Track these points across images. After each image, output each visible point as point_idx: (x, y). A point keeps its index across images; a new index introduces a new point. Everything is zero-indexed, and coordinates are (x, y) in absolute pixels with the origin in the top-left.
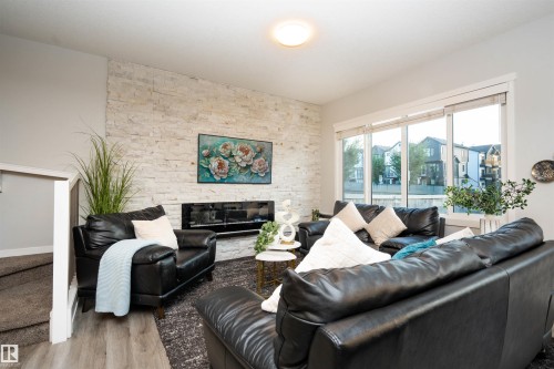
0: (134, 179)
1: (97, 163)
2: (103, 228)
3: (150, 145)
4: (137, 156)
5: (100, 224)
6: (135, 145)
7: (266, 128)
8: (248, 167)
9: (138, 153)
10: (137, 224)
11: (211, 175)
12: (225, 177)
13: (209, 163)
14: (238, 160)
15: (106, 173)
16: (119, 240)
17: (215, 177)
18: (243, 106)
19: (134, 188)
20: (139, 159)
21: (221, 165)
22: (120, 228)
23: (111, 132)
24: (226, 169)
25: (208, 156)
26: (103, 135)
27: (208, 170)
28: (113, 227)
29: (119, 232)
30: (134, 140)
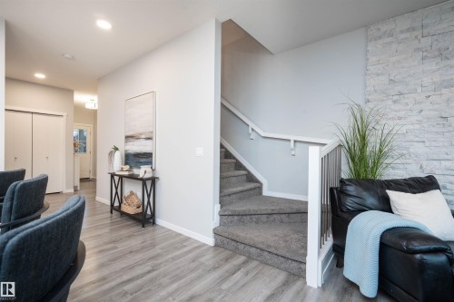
0: (394, 143)
1: (354, 129)
2: (354, 193)
3: (417, 103)
4: (400, 118)
5: (351, 189)
6: (397, 107)
9: (401, 114)
10: (393, 195)
15: (363, 138)
16: (371, 209)
19: (395, 153)
20: (403, 122)
22: (373, 196)
23: (370, 98)
26: (361, 102)
28: (365, 194)
29: (371, 201)
30: (395, 102)
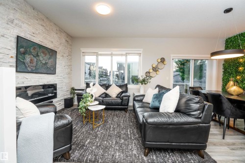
7: (52, 42)
8: (46, 64)
11: (26, 67)
12: (34, 69)
13: (24, 59)
14: (41, 59)
17: (29, 69)
18: (41, 25)
21: (31, 61)
24: (35, 64)
25: (24, 53)
27: (24, 63)
